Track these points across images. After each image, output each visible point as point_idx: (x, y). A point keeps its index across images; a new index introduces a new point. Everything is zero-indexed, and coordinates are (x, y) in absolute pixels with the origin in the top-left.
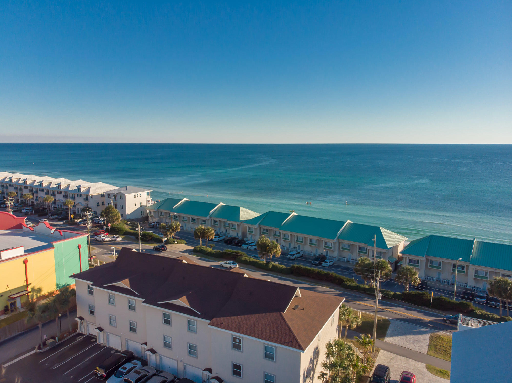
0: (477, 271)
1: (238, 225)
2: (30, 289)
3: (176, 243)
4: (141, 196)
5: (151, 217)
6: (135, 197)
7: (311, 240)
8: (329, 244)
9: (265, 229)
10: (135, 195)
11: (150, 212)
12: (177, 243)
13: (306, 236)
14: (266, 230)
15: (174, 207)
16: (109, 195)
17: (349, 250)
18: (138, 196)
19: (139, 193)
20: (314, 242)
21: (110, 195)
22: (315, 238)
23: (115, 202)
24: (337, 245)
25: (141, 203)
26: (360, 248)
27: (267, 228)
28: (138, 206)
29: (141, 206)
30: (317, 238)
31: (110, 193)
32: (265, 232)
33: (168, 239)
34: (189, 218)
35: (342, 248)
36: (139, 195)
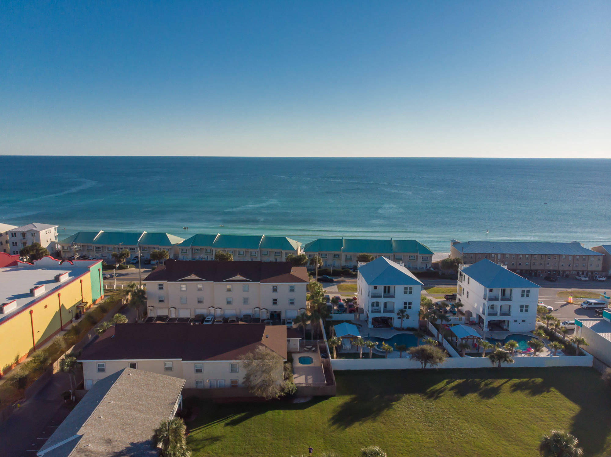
0: (346, 256)
1: (170, 248)
2: (83, 302)
3: (128, 267)
4: (50, 232)
5: (64, 251)
6: (46, 233)
7: (239, 252)
8: (253, 253)
9: (196, 249)
10: (46, 231)
11: (63, 247)
12: (130, 268)
13: (235, 249)
14: (198, 250)
15: (94, 240)
16: (13, 234)
17: (268, 255)
18: (48, 233)
19: (49, 229)
20: (242, 253)
21: (15, 234)
22: (242, 250)
23: (24, 240)
24: (259, 253)
25: (51, 239)
26: (275, 253)
27: (199, 248)
28: (49, 242)
29: (51, 242)
30: (244, 250)
31: (15, 232)
32: (196, 251)
33: (119, 265)
34: (114, 248)
35: (263, 255)
36: (49, 231)
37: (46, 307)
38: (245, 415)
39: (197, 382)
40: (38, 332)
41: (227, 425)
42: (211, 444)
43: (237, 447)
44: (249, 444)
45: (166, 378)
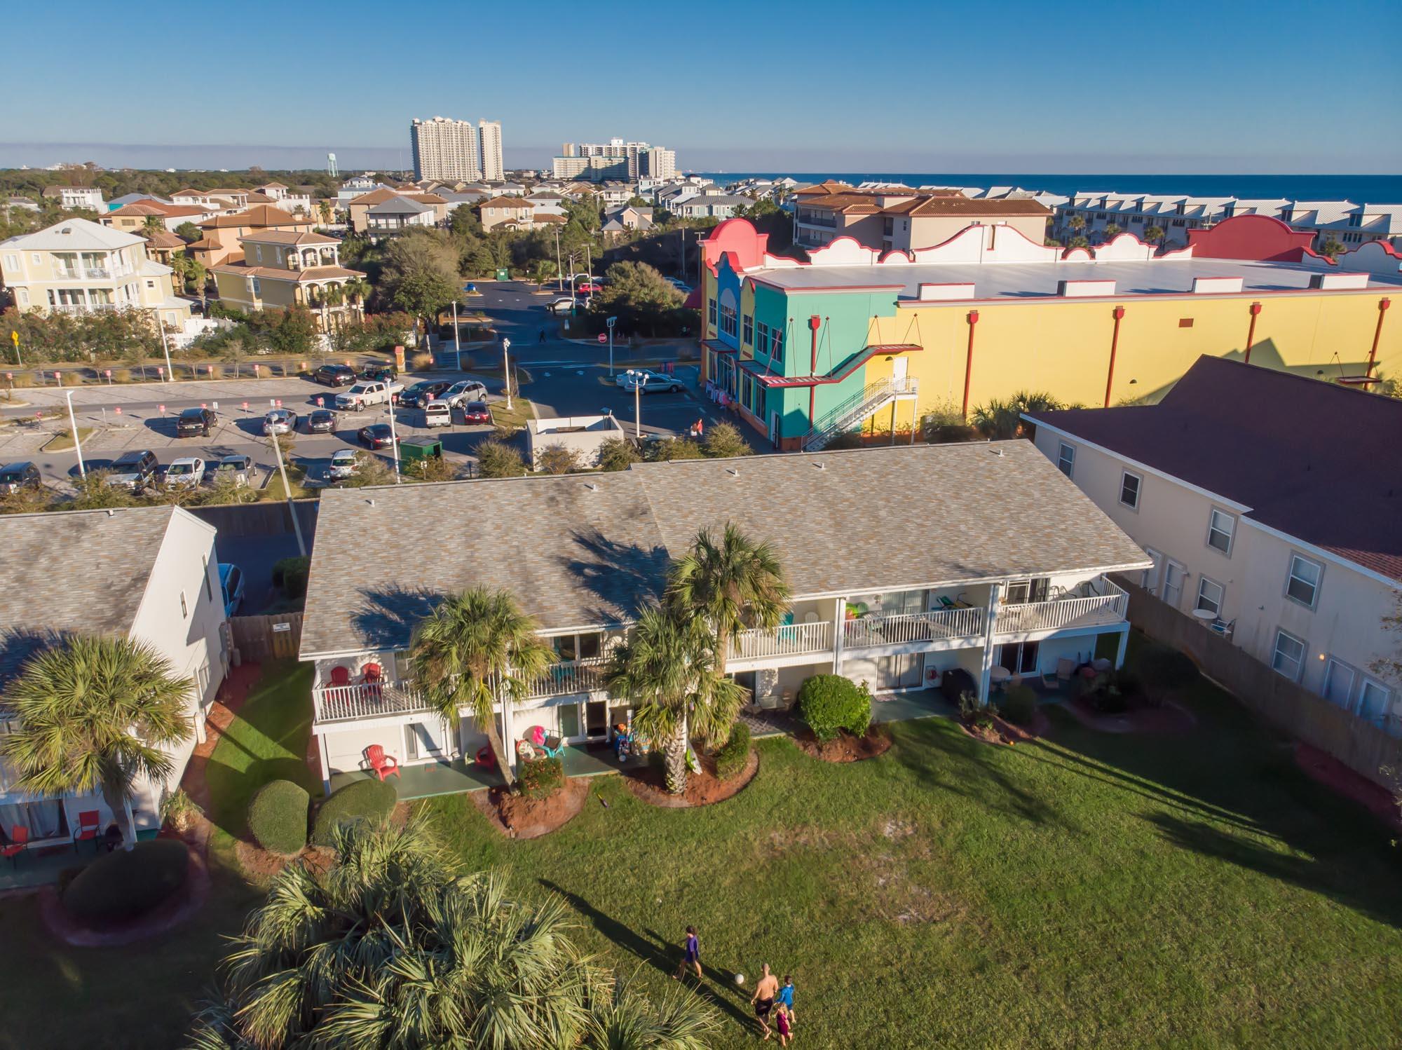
2: (1373, 375)
37: (1186, 323)
38: (1281, 857)
39: (1283, 642)
40: (1133, 382)
41: (1161, 820)
42: (1001, 809)
43: (1054, 898)
44: (1104, 938)
45: (1089, 521)
